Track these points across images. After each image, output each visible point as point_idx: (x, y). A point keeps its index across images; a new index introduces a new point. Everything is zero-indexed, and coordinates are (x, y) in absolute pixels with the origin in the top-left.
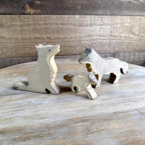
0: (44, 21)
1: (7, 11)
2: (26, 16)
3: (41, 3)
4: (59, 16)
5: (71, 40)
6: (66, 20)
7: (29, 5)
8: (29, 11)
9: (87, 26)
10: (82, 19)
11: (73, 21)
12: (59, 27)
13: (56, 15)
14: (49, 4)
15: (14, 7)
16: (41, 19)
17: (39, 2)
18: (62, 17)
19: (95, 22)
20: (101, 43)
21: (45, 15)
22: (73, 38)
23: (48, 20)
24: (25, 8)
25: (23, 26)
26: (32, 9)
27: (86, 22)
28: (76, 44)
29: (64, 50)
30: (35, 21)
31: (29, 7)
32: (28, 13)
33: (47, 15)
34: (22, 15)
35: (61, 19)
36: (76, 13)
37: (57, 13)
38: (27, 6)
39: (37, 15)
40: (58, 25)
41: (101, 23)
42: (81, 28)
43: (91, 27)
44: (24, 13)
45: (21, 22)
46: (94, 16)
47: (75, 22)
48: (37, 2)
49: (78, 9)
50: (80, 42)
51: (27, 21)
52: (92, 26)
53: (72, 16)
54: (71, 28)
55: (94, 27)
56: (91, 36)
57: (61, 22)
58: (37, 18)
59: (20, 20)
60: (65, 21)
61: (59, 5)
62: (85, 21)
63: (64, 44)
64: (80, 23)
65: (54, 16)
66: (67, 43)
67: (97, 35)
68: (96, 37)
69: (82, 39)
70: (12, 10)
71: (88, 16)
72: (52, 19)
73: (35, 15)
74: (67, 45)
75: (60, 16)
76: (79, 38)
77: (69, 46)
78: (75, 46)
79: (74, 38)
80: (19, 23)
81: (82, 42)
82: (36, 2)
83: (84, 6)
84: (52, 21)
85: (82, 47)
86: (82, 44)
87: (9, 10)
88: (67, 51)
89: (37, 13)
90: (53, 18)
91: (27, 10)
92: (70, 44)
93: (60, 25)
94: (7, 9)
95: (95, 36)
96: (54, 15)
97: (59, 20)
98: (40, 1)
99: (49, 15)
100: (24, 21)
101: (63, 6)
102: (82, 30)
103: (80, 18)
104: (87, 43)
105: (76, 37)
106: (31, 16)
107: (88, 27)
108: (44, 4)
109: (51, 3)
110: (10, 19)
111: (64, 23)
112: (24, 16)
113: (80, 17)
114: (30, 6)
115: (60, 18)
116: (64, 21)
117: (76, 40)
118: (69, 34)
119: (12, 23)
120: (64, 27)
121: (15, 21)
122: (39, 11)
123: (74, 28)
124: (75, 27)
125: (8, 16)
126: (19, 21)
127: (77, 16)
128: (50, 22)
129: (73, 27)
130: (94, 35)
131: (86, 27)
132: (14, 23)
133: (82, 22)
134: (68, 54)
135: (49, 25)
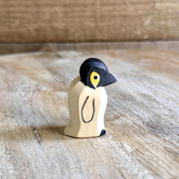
28: (141, 12)
29: (108, 26)
50: (152, 4)
66: (117, 7)
74: (116, 13)
77: (121, 16)
78: (139, 16)
85: (159, 19)
86: (159, 10)
92: (125, 10)
104: (173, 9)
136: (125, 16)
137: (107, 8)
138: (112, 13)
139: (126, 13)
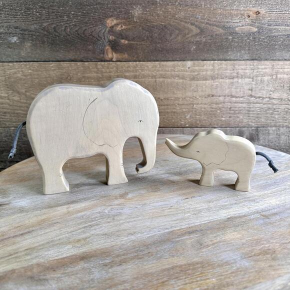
0: (133, 72)
1: (78, 57)
2: (106, 63)
3: (130, 42)
4: (157, 63)
5: (177, 102)
6: (170, 70)
7: (110, 47)
8: (110, 56)
9: (206, 79)
10: (197, 68)
11: (182, 71)
12: (157, 82)
13: (153, 62)
14: (142, 44)
15: (89, 50)
16: (129, 69)
17: (127, 42)
18: (163, 65)
19: (221, 73)
20: (231, 108)
21: (135, 63)
22: (181, 100)
23: (140, 71)
24: (104, 51)
25: (101, 79)
26: (115, 53)
27: (204, 73)
28: (184, 110)
29: (164, 118)
30: (119, 71)
31: (110, 50)
32: (108, 59)
33: (138, 63)
34: (99, 63)
35: (160, 69)
36: (186, 57)
37: (155, 59)
38: (107, 47)
39: (122, 63)
40: (155, 78)
41: (232, 73)
42: (194, 83)
43: (212, 81)
44: (103, 59)
45: (97, 73)
46: (219, 61)
47: (185, 73)
48: (123, 41)
49: (190, 50)
50: (192, 106)
51: (106, 72)
52: (215, 79)
53: (180, 63)
54: (177, 84)
55: (218, 82)
56: (213, 96)
57: (161, 73)
58: (122, 68)
59: (95, 70)
60: (168, 71)
61: (159, 45)
62: (203, 71)
63: (165, 109)
64: (194, 74)
65: (150, 64)
66: (169, 107)
67: (224, 95)
68: (221, 99)
69: (195, 102)
70: (86, 55)
71: (209, 62)
72: (146, 68)
73: (119, 63)
74: (168, 111)
75: (160, 64)
76: (191, 100)
77: (172, 112)
78: (183, 112)
79: (183, 98)
80: (95, 75)
81: (195, 105)
82: (121, 41)
83: (201, 46)
84: (146, 72)
85: (196, 114)
87: (80, 54)
88: (168, 120)
89: (122, 59)
90: (147, 66)
91: (107, 54)
92: (174, 109)
93: (159, 78)
94: (78, 54)
95: (220, 96)
96: (150, 62)
97: (158, 71)
98: (129, 41)
99: (141, 63)
100: (102, 72)
101: (164, 47)
102: (197, 85)
103: (194, 67)
104: (205, 108)
105: (185, 98)
106: (113, 64)
107: (207, 81)
108: (134, 44)
109: (146, 43)
110: (82, 68)
111: (166, 74)
112: (103, 63)
113: (194, 64)
114: (112, 48)
115: (160, 67)
116: (166, 71)
117: (186, 103)
118: (174, 92)
119: (84, 75)
120: (166, 81)
121: (88, 72)
122: (126, 56)
123: (183, 82)
124: (184, 80)
125: (79, 64)
126: (94, 72)
127: (189, 63)
128: (143, 72)
129: (181, 81)
130: (218, 94)
131: (204, 82)
132: (87, 75)
133: (196, 73)
134: (171, 126)
135: (141, 78)
136: (174, 112)
137: (163, 107)
138: (166, 110)
139: (175, 110)
